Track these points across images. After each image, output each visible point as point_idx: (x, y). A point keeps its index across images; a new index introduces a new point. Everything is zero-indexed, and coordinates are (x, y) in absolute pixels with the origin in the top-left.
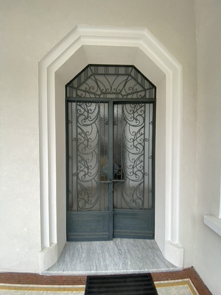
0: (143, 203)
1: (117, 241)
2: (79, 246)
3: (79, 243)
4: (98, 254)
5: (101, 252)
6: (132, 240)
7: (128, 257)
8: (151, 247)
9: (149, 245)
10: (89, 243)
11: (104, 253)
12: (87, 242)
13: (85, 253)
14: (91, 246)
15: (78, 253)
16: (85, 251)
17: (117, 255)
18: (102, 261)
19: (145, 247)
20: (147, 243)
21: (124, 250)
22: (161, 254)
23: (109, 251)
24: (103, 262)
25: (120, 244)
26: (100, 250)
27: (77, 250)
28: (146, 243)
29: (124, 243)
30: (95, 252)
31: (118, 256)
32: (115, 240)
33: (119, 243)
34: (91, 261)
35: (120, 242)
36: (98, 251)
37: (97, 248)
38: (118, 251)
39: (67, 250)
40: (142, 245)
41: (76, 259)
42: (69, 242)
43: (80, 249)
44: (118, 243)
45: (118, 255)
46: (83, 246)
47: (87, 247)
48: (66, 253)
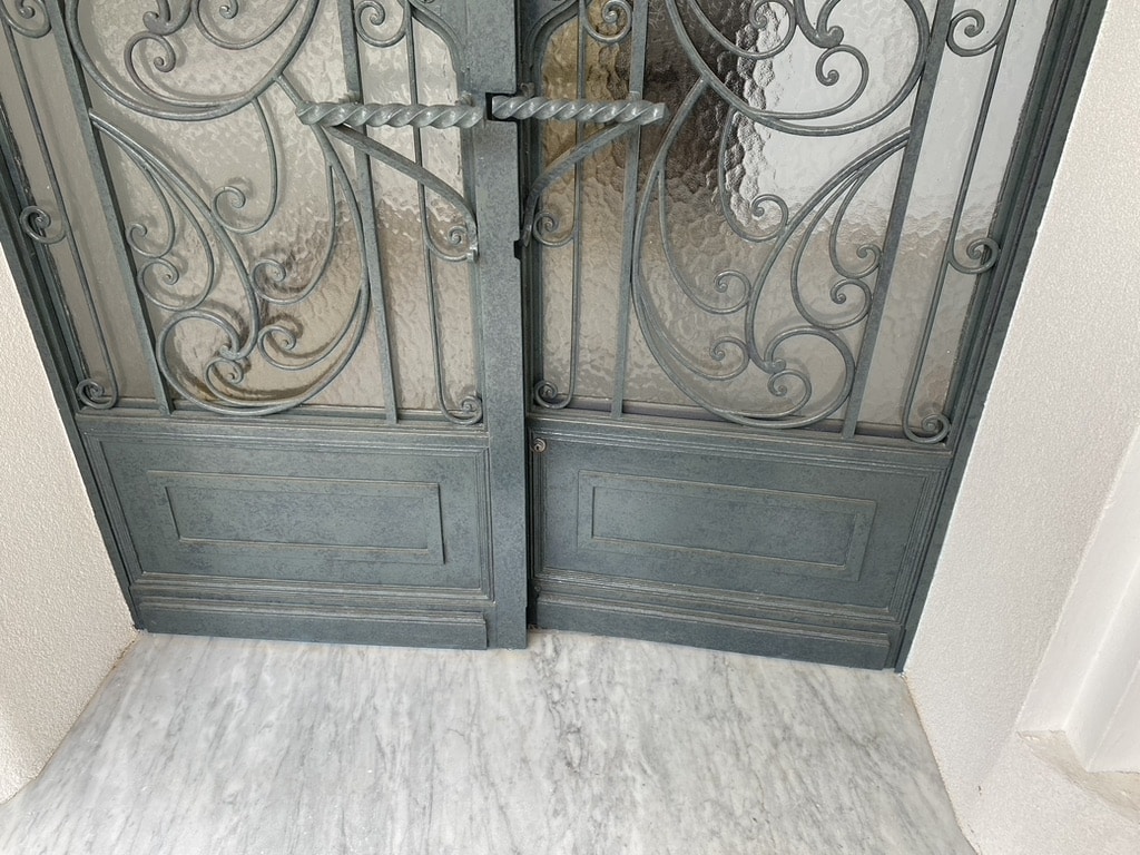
0: (856, 369)
1: (564, 654)
2: (238, 673)
3: (242, 649)
4: (383, 755)
5: (407, 738)
6: (692, 662)
7: (638, 797)
8: (859, 737)
9: (841, 718)
10: (323, 652)
11: (434, 751)
12: (302, 646)
13: (269, 736)
14: (332, 683)
15: (212, 730)
16: (272, 717)
17: (540, 773)
18: (402, 814)
19: (799, 730)
20: (825, 694)
21: (607, 736)
22: (935, 802)
23: (474, 735)
24: (411, 821)
25: (583, 682)
26: (404, 720)
27: (213, 704)
28: (815, 693)
29: (618, 678)
30: (356, 731)
31: (547, 787)
32: (545, 643)
33: (583, 672)
34: (311, 807)
35: (592, 667)
36: (385, 731)
37: (377, 701)
38: (559, 738)
39: (125, 701)
40: (781, 706)
41: (186, 781)
42: (159, 639)
43: (240, 699)
44: (572, 676)
45: (550, 773)
46: (266, 677)
47: (295, 691)
48: (116, 724)
